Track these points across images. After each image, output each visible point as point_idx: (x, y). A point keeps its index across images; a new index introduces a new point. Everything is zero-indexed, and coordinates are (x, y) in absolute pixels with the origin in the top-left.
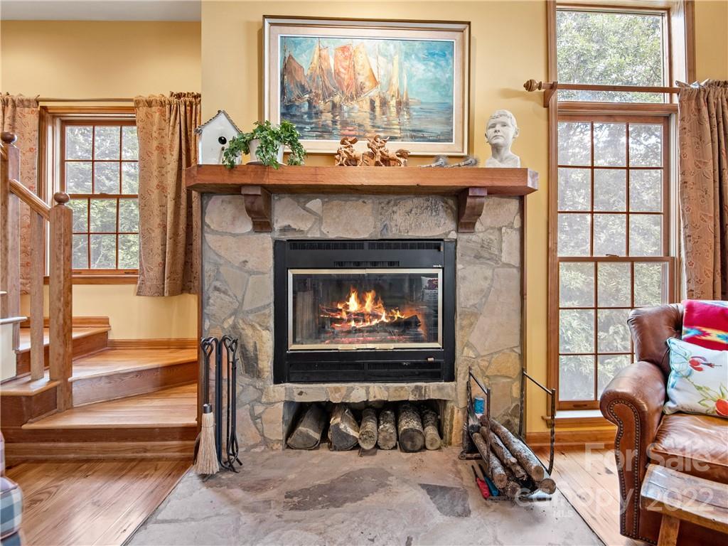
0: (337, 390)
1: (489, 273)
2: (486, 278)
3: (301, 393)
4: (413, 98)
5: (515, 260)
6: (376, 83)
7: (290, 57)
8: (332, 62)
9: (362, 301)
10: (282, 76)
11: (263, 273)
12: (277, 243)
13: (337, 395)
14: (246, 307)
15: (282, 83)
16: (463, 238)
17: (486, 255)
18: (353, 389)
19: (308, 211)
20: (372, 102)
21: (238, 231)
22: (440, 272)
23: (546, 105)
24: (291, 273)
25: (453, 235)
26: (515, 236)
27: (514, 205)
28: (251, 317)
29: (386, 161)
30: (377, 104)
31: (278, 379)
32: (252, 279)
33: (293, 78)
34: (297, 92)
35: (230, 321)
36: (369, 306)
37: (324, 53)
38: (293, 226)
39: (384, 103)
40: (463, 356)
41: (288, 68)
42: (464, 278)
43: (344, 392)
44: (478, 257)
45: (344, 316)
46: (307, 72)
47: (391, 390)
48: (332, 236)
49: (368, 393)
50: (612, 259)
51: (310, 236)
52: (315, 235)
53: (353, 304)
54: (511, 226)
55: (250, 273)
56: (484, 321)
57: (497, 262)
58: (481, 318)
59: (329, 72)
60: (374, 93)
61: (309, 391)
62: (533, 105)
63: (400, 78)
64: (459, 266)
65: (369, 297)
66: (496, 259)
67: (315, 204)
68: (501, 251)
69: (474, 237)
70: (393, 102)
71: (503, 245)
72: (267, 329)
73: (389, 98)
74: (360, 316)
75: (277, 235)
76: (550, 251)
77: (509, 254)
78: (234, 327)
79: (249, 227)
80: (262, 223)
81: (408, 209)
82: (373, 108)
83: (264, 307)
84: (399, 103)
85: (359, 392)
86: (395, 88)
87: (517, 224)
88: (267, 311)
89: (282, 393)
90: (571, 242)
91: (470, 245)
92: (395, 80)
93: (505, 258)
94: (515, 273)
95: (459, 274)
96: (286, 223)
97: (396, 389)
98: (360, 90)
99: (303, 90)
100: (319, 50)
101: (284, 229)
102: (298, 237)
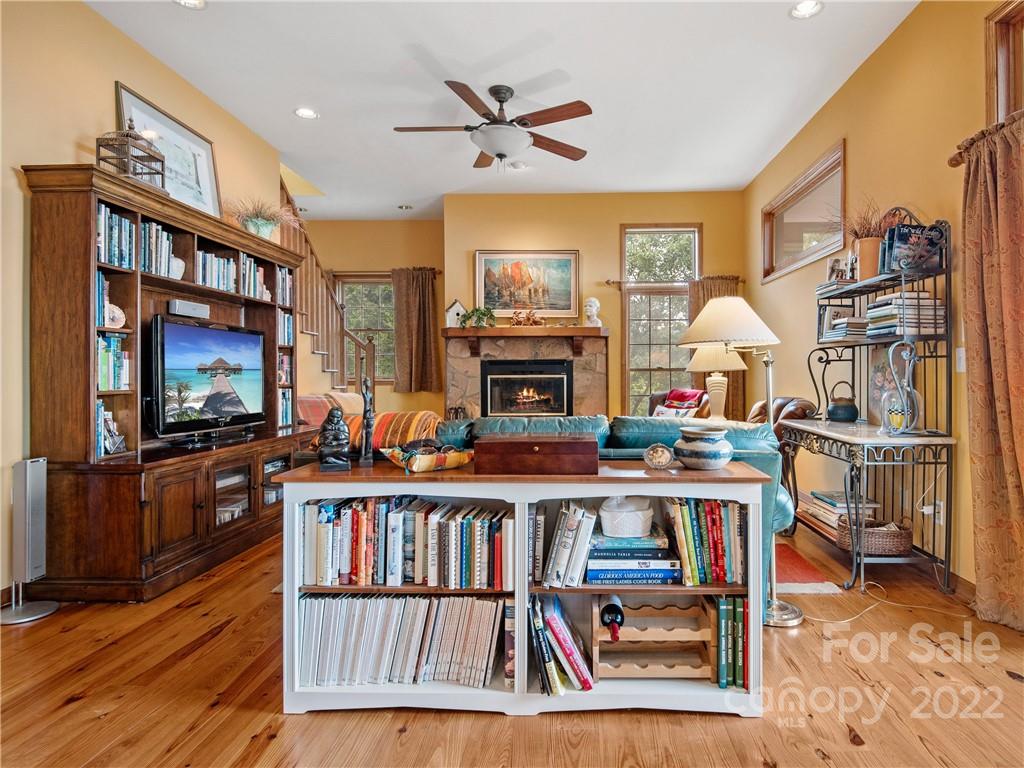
1: (590, 377)
2: (588, 380)
4: (551, 288)
5: (603, 370)
6: (532, 281)
8: (509, 270)
9: (528, 392)
11: (475, 377)
12: (482, 362)
14: (467, 394)
16: (577, 358)
17: (588, 368)
19: (498, 346)
20: (530, 290)
21: (464, 356)
22: (565, 377)
23: (620, 290)
24: (489, 377)
25: (571, 358)
26: (604, 358)
27: (603, 342)
28: (470, 399)
29: (535, 323)
30: (532, 291)
32: (470, 380)
35: (460, 401)
36: (531, 394)
38: (491, 354)
39: (536, 291)
41: (488, 274)
42: (577, 380)
44: (584, 369)
45: (520, 397)
48: (510, 358)
50: (660, 369)
51: (499, 359)
52: (501, 358)
53: (525, 393)
54: (601, 353)
55: (470, 377)
56: (587, 401)
60: (531, 286)
62: (613, 290)
64: (574, 374)
65: (531, 391)
66: (594, 371)
67: (501, 343)
68: (596, 366)
69: (582, 359)
70: (540, 290)
71: (597, 362)
72: (478, 405)
74: (527, 398)
75: (482, 358)
76: (623, 366)
77: (600, 368)
78: (461, 403)
79: (469, 354)
80: (475, 352)
81: (548, 346)
82: (530, 293)
83: (476, 394)
84: (543, 291)
86: (541, 283)
87: (604, 352)
88: (477, 396)
90: (637, 360)
91: (581, 363)
92: (541, 279)
93: (598, 369)
94: (604, 377)
95: (575, 377)
96: (487, 352)
98: (524, 284)
99: (495, 285)
100: (503, 265)
101: (486, 355)
102: (493, 359)
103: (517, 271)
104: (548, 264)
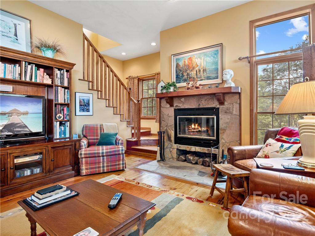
0: (188, 147)
1: (229, 117)
2: (228, 119)
3: (180, 147)
4: (207, 68)
5: (238, 113)
6: (198, 66)
7: (178, 63)
8: (187, 62)
10: (176, 68)
11: (172, 117)
12: (175, 110)
13: (188, 149)
14: (169, 125)
15: (176, 70)
16: (222, 106)
17: (228, 112)
18: (192, 147)
19: (181, 101)
20: (197, 71)
21: (167, 107)
22: (215, 117)
23: (250, 62)
24: (178, 117)
25: (218, 106)
26: (238, 106)
27: (237, 96)
28: (169, 127)
29: (197, 88)
30: (198, 71)
31: (175, 143)
32: (170, 118)
33: (178, 68)
34: (179, 71)
35: (166, 128)
36: (196, 127)
37: (185, 60)
38: (178, 105)
39: (200, 71)
40: (221, 141)
41: (177, 66)
42: (222, 119)
43: (190, 148)
44: (226, 112)
45: (191, 128)
46: (181, 66)
47: (201, 149)
48: (186, 107)
49: (195, 149)
51: (182, 108)
52: (183, 107)
53: (193, 126)
54: (236, 103)
55: (169, 117)
56: (228, 132)
57: (232, 114)
58: (227, 131)
59: (186, 65)
60: (197, 68)
61: (182, 147)
63: (204, 63)
64: (220, 115)
65: (197, 125)
66: (232, 113)
67: (183, 99)
68: (233, 111)
69: (224, 106)
70: (202, 70)
71: (234, 109)
72: (173, 130)
73: (201, 69)
74: (194, 129)
75: (174, 107)
76: (251, 110)
77: (235, 112)
78: (166, 129)
79: (169, 106)
80: (172, 105)
81: (205, 99)
82: (197, 72)
83: (172, 125)
84: (203, 70)
85: (193, 149)
86: (202, 66)
87: (238, 102)
88: (173, 126)
89: (176, 146)
91: (224, 109)
92: (202, 64)
93: (234, 113)
94: (238, 117)
95: (220, 117)
96: (176, 105)
97: (203, 149)
98: (194, 68)
99: (181, 71)
100: (184, 60)
101: (177, 106)
102: (179, 108)
103: (190, 62)
104: (205, 55)
